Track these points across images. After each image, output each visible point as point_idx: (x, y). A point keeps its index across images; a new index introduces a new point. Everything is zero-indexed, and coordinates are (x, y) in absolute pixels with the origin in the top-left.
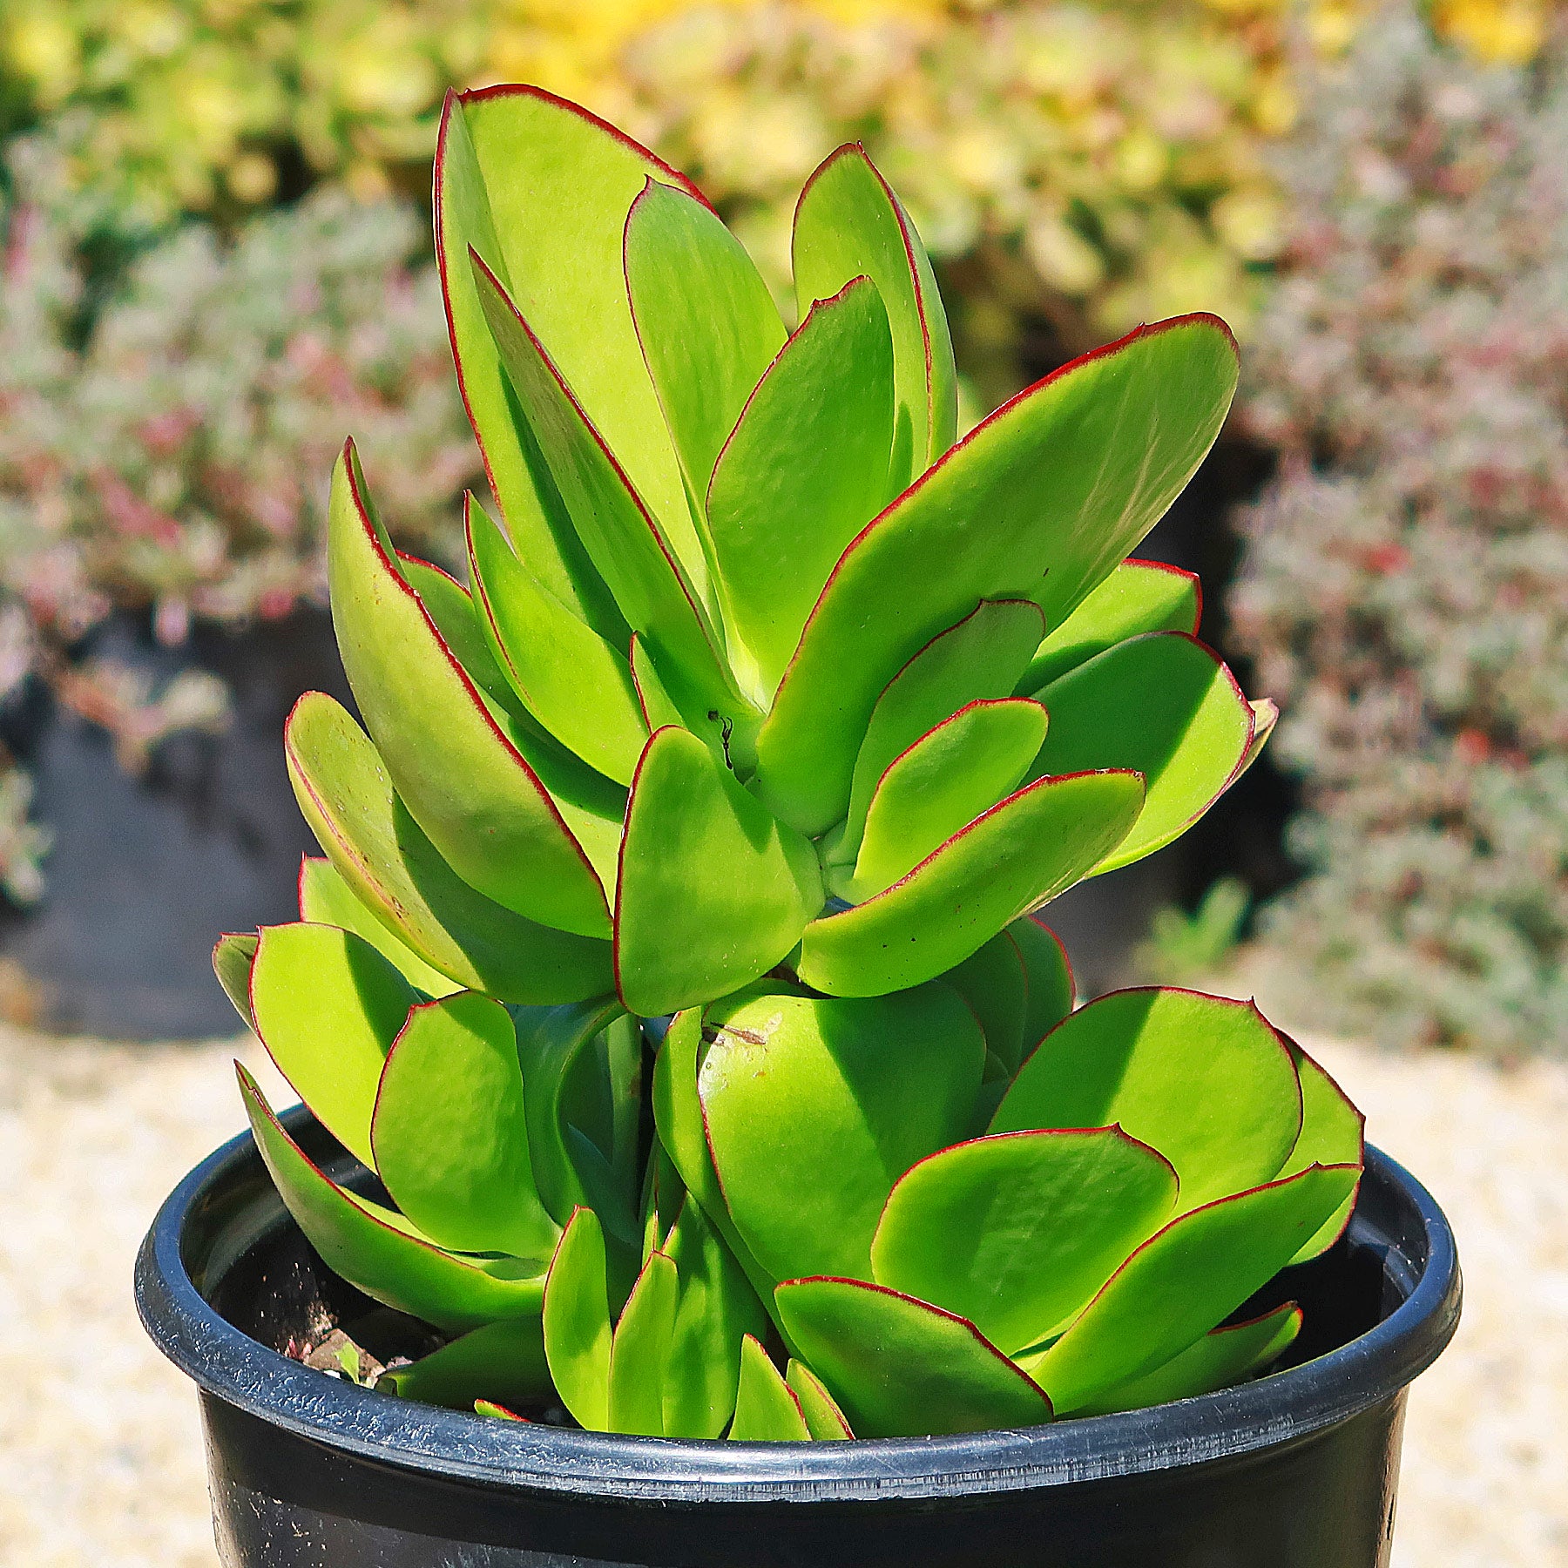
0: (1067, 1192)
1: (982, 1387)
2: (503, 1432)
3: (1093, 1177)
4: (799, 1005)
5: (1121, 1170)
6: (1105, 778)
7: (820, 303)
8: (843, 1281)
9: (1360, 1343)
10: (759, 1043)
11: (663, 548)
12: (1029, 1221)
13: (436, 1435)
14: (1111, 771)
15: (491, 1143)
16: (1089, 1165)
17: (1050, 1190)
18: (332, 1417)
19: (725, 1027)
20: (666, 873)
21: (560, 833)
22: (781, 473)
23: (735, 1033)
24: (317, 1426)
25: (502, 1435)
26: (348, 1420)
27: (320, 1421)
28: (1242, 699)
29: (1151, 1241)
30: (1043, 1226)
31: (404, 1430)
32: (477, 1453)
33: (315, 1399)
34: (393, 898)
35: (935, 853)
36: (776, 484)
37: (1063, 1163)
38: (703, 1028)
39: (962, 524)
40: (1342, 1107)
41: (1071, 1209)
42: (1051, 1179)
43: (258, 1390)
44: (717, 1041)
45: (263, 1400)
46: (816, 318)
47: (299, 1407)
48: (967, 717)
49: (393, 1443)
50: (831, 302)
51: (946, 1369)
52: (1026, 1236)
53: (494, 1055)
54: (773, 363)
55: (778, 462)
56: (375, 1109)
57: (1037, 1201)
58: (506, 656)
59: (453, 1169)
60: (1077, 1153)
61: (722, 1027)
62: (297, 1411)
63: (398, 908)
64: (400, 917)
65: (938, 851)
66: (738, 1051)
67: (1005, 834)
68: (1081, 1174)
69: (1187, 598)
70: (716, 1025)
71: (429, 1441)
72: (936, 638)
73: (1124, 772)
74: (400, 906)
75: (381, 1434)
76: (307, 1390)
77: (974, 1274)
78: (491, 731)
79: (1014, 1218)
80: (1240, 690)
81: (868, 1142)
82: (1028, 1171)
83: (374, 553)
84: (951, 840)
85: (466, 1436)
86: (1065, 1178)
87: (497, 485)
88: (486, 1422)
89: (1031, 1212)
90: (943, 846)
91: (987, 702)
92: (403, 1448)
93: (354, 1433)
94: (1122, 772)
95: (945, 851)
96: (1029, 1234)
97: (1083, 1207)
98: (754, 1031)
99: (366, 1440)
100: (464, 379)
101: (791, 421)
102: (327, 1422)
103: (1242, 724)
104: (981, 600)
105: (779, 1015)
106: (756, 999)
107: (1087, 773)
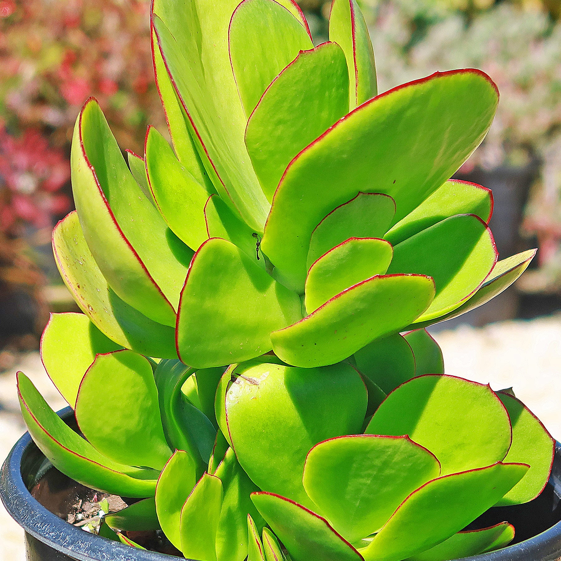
0: (386, 464)
1: (332, 549)
2: (118, 549)
3: (397, 458)
4: (278, 369)
5: (410, 456)
6: (409, 278)
7: (304, 52)
8: (274, 495)
9: (521, 545)
10: (256, 384)
11: (208, 157)
12: (369, 476)
13: (90, 547)
14: (413, 275)
15: (137, 418)
16: (395, 453)
17: (377, 462)
18: (51, 534)
19: (241, 376)
20: (208, 304)
21: (150, 282)
22: (281, 128)
23: (245, 379)
24: (45, 537)
25: (117, 550)
26: (58, 536)
27: (47, 535)
28: (494, 248)
29: (418, 490)
30: (375, 478)
31: (78, 543)
32: (106, 557)
33: (47, 525)
34: (88, 305)
35: (323, 305)
36: (278, 132)
37: (382, 451)
38: (231, 376)
39: (345, 156)
40: (546, 435)
41: (388, 472)
42: (378, 457)
43: (27, 519)
44: (237, 381)
45: (28, 523)
46: (301, 58)
47: (40, 528)
48: (348, 245)
49: (73, 549)
50: (310, 52)
51: (317, 539)
52: (369, 482)
53: (140, 379)
54: (277, 77)
55: (279, 122)
56: (77, 399)
57: (372, 467)
58: (156, 201)
59: (116, 428)
60: (389, 447)
61: (240, 375)
62: (39, 529)
63: (91, 310)
64: (90, 314)
65: (325, 304)
66: (246, 387)
67: (357, 300)
68: (392, 456)
69: (486, 199)
70: (237, 374)
71: (87, 550)
72: (337, 208)
73: (421, 276)
74: (92, 309)
75: (69, 544)
76: (44, 521)
77: (348, 497)
78: (119, 233)
79: (363, 473)
80: (494, 243)
81: (304, 433)
82: (367, 453)
83: (81, 149)
84: (330, 300)
85: (103, 549)
86: (384, 457)
87: (170, 125)
88: (112, 544)
89: (370, 472)
90: (327, 302)
91: (358, 238)
92: (77, 551)
93: (59, 543)
94: (419, 276)
95: (328, 305)
96: (370, 481)
97: (393, 472)
98: (254, 379)
99: (63, 546)
100: (157, 76)
101: (286, 105)
102: (49, 536)
103: (492, 258)
104: (359, 192)
105: (268, 372)
106: (259, 364)
107: (400, 275)
